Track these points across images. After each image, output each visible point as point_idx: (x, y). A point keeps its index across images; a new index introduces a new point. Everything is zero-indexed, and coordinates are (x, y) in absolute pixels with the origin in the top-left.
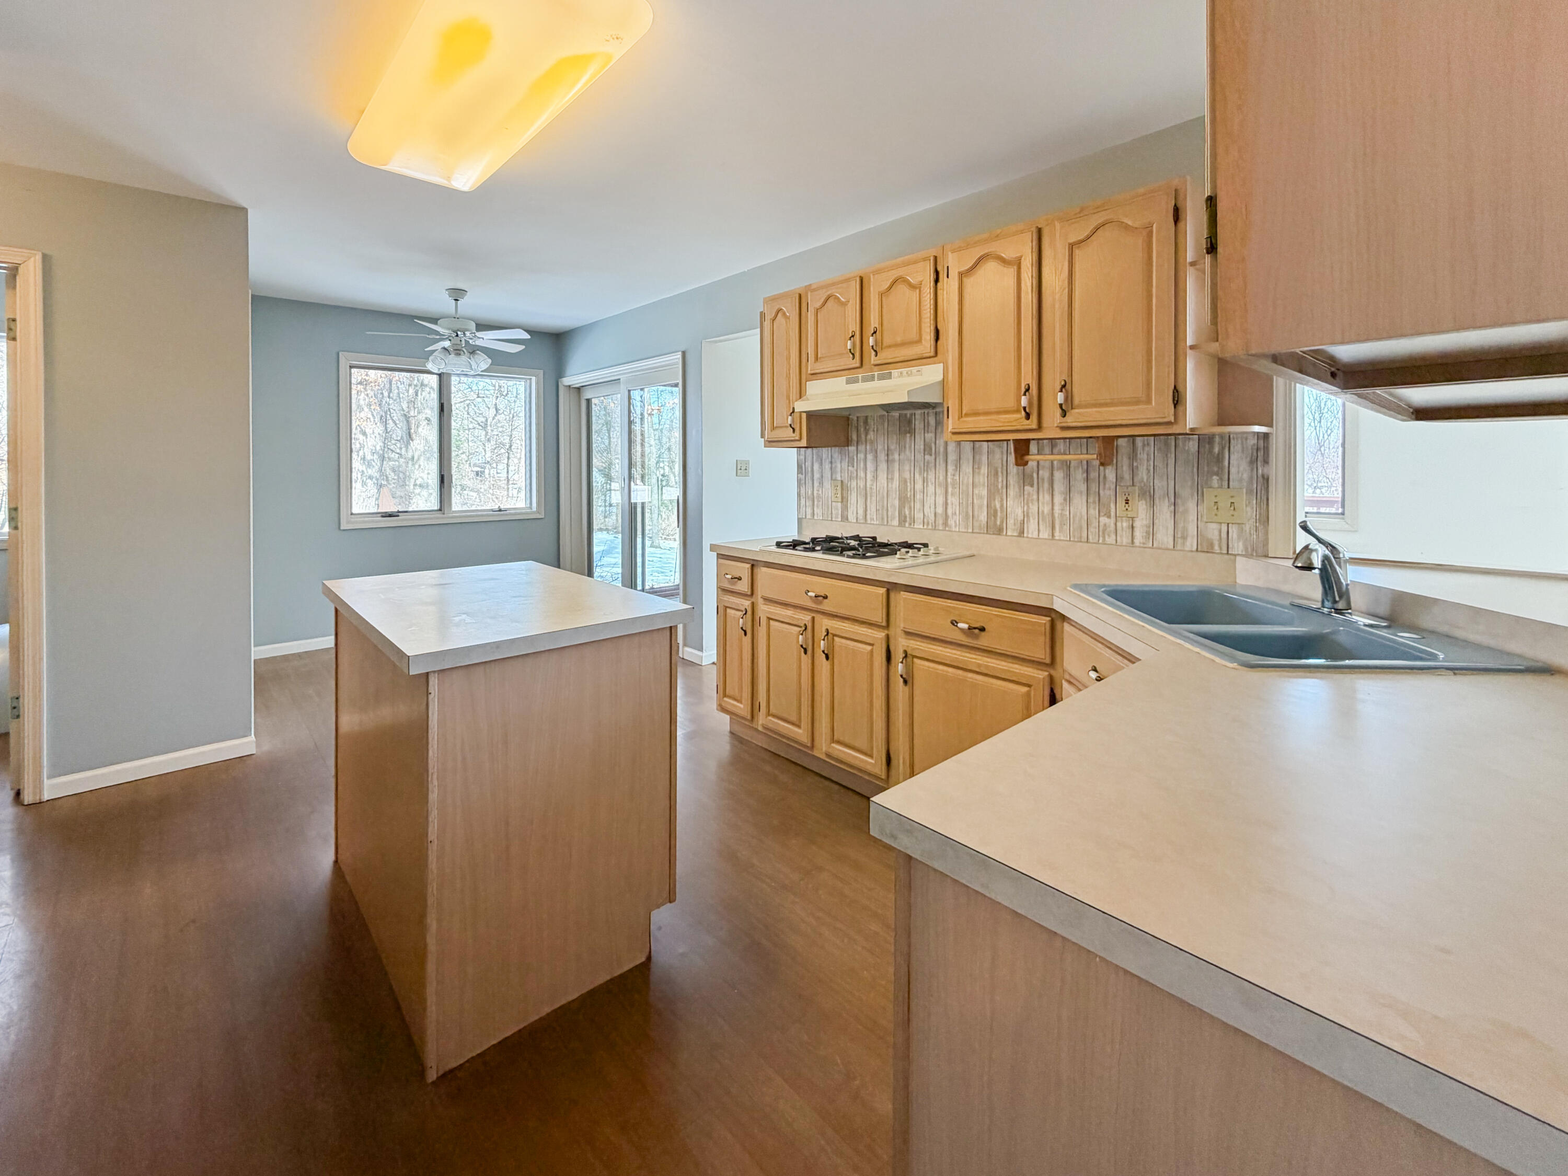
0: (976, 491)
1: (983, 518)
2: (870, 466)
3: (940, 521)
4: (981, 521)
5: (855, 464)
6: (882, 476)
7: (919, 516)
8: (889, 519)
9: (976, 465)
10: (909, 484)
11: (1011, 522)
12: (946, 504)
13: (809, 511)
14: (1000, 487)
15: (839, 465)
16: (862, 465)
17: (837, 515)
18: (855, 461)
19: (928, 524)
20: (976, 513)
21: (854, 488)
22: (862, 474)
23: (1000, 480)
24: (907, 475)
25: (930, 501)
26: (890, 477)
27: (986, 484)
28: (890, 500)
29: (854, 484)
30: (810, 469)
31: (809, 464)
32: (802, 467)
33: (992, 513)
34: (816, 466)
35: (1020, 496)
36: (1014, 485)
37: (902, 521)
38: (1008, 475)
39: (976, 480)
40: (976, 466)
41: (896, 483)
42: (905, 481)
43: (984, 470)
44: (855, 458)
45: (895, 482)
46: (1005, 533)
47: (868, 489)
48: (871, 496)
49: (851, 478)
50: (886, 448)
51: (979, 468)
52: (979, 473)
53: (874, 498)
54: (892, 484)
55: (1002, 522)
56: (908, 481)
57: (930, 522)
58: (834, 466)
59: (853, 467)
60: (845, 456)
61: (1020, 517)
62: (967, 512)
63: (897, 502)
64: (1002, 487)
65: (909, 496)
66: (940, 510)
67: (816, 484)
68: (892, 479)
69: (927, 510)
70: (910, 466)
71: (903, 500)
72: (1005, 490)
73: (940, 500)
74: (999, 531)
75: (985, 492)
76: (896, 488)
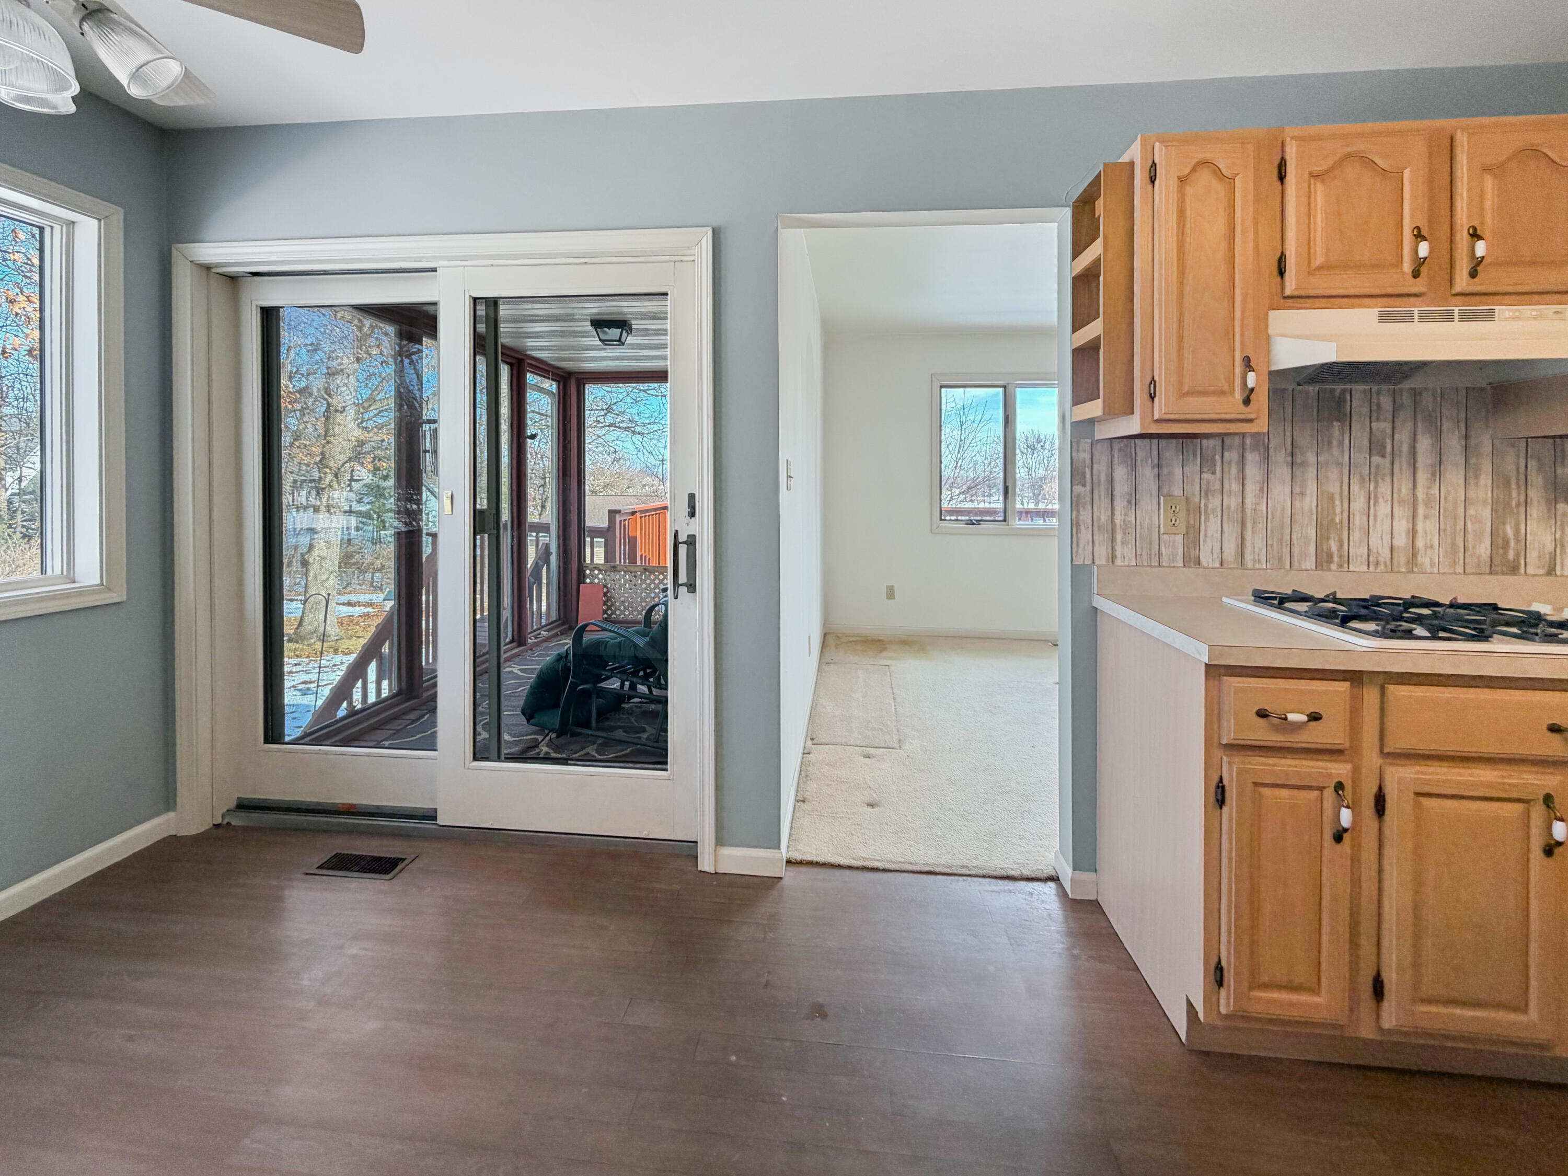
0: (1471, 512)
1: (1483, 551)
2: (1253, 471)
3: (1401, 559)
4: (1479, 557)
5: (1218, 469)
6: (1281, 491)
7: (1358, 551)
8: (1296, 559)
9: (1470, 472)
10: (1338, 502)
11: (1532, 555)
12: (1413, 532)
13: (1102, 553)
14: (1514, 503)
15: (1178, 471)
16: (1234, 470)
17: (1173, 557)
18: (1219, 464)
19: (1377, 564)
20: (1470, 545)
21: (1214, 510)
22: (1235, 487)
23: (1514, 494)
24: (1334, 488)
25: (1381, 527)
26: (1297, 490)
27: (1490, 501)
28: (1296, 528)
29: (1215, 502)
30: (1103, 477)
31: (1101, 468)
32: (1084, 474)
33: (1499, 542)
34: (1120, 472)
35: (1549, 517)
36: (1539, 502)
37: (1323, 560)
38: (1529, 487)
39: (1471, 494)
40: (1471, 474)
41: (1310, 501)
42: (1331, 498)
43: (1485, 480)
44: (1218, 458)
45: (1307, 499)
46: (1522, 571)
47: (1248, 511)
48: (1255, 523)
49: (1207, 493)
50: (1289, 443)
51: (1477, 477)
52: (1477, 485)
53: (1261, 526)
54: (1302, 501)
55: (1517, 555)
56: (1337, 497)
57: (1381, 560)
58: (1165, 471)
59: (1214, 473)
60: (1195, 455)
61: (1550, 547)
62: (1454, 546)
63: (1312, 533)
64: (1518, 505)
65: (1337, 520)
66: (1401, 541)
67: (1120, 504)
68: (1302, 494)
69: (1375, 542)
70: (1341, 473)
71: (1325, 527)
72: (1522, 510)
73: (1402, 526)
74: (1514, 569)
75: (1487, 513)
76: (1311, 510)
